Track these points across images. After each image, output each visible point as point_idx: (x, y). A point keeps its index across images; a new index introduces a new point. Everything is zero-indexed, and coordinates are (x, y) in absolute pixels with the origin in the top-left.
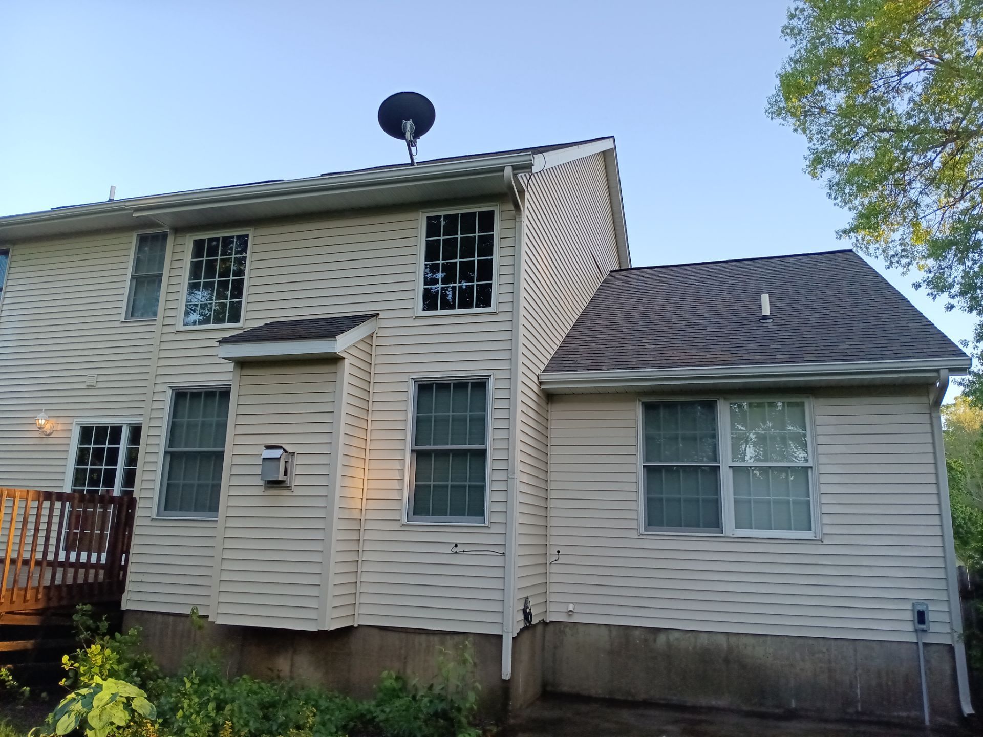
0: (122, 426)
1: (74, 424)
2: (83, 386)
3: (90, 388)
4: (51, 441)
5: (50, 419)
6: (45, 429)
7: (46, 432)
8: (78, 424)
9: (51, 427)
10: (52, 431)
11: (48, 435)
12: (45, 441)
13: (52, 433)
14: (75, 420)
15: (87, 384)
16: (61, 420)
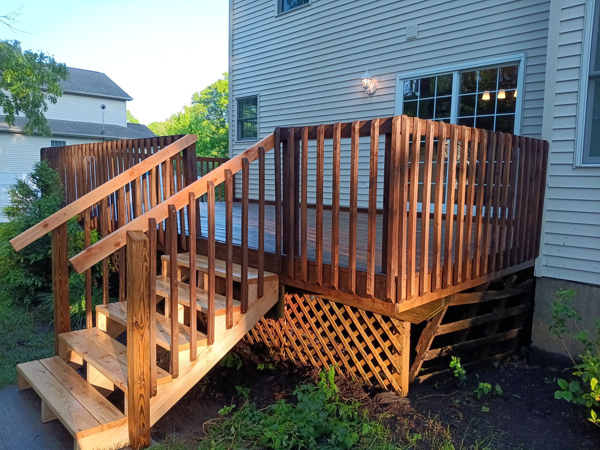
0: (452, 74)
1: (398, 79)
2: (403, 39)
3: (410, 40)
4: (374, 100)
5: (373, 78)
6: (369, 89)
7: (370, 92)
8: (401, 79)
9: (374, 86)
10: (375, 90)
11: (371, 95)
12: (369, 101)
13: (376, 91)
14: (399, 75)
15: (407, 36)
16: (383, 78)
